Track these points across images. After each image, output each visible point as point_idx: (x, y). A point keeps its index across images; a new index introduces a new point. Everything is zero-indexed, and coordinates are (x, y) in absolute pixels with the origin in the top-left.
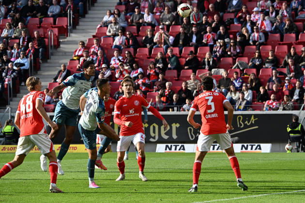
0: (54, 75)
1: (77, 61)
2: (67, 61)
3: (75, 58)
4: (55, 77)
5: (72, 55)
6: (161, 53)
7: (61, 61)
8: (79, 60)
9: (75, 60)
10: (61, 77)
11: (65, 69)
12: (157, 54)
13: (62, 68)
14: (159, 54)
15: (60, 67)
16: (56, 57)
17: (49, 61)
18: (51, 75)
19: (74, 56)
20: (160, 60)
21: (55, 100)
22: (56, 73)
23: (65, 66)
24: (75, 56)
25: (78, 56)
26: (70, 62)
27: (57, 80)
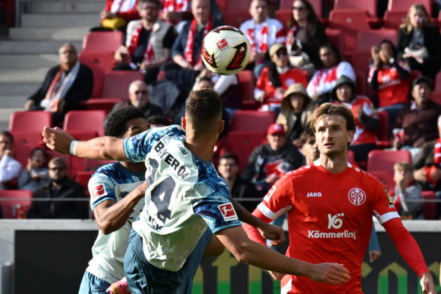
0: (31, 84)
1: (117, 35)
2: (80, 35)
3: (109, 24)
4: (34, 90)
5: (98, 13)
6: (421, 8)
7: (58, 35)
8: (123, 29)
9: (109, 30)
10: (56, 90)
11: (71, 64)
12: (405, 14)
13: (63, 59)
14: (413, 12)
15: (57, 53)
16: (41, 19)
17: (13, 32)
18: (21, 84)
19: (104, 14)
20: (417, 34)
21: (34, 174)
22: (40, 76)
23: (72, 52)
24: (110, 17)
25: (119, 15)
26: (90, 39)
27: (45, 103)
